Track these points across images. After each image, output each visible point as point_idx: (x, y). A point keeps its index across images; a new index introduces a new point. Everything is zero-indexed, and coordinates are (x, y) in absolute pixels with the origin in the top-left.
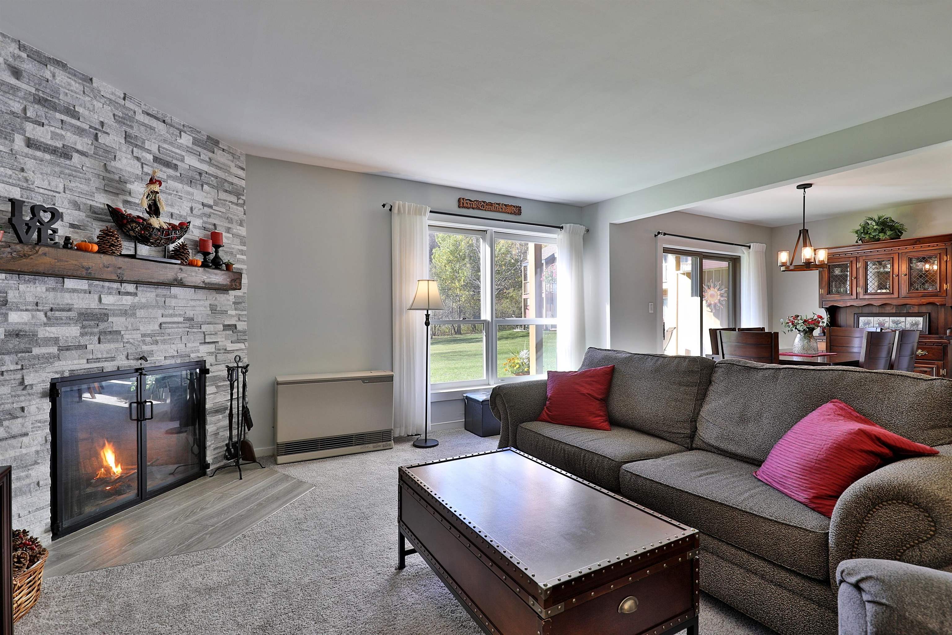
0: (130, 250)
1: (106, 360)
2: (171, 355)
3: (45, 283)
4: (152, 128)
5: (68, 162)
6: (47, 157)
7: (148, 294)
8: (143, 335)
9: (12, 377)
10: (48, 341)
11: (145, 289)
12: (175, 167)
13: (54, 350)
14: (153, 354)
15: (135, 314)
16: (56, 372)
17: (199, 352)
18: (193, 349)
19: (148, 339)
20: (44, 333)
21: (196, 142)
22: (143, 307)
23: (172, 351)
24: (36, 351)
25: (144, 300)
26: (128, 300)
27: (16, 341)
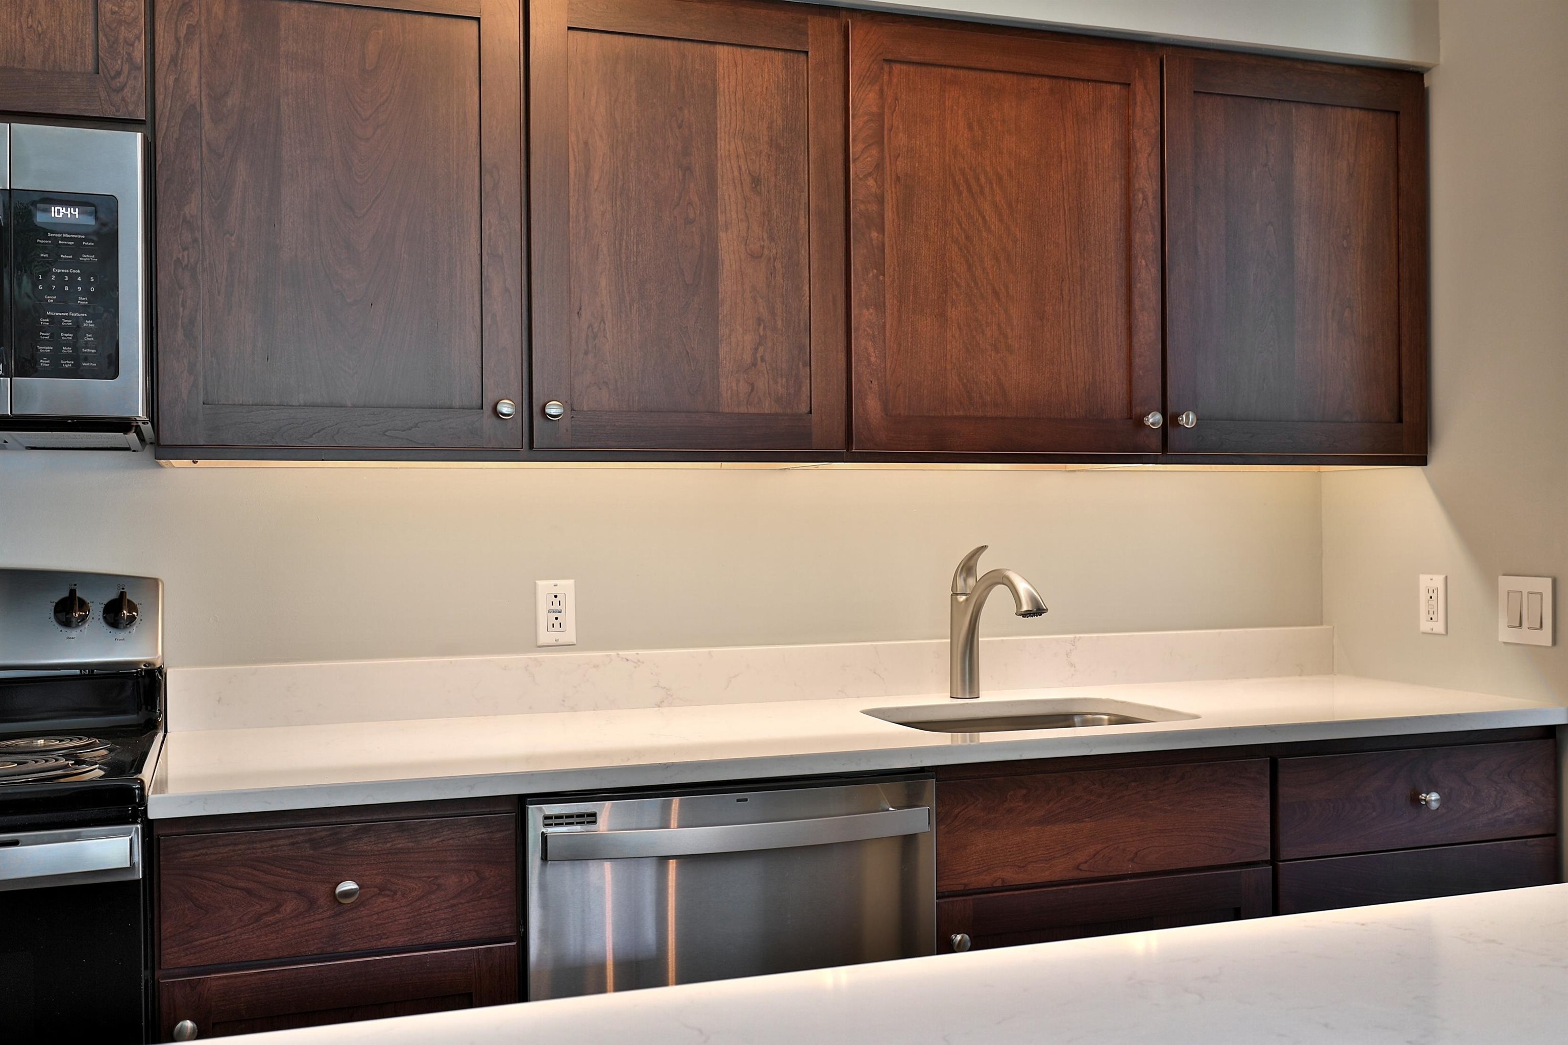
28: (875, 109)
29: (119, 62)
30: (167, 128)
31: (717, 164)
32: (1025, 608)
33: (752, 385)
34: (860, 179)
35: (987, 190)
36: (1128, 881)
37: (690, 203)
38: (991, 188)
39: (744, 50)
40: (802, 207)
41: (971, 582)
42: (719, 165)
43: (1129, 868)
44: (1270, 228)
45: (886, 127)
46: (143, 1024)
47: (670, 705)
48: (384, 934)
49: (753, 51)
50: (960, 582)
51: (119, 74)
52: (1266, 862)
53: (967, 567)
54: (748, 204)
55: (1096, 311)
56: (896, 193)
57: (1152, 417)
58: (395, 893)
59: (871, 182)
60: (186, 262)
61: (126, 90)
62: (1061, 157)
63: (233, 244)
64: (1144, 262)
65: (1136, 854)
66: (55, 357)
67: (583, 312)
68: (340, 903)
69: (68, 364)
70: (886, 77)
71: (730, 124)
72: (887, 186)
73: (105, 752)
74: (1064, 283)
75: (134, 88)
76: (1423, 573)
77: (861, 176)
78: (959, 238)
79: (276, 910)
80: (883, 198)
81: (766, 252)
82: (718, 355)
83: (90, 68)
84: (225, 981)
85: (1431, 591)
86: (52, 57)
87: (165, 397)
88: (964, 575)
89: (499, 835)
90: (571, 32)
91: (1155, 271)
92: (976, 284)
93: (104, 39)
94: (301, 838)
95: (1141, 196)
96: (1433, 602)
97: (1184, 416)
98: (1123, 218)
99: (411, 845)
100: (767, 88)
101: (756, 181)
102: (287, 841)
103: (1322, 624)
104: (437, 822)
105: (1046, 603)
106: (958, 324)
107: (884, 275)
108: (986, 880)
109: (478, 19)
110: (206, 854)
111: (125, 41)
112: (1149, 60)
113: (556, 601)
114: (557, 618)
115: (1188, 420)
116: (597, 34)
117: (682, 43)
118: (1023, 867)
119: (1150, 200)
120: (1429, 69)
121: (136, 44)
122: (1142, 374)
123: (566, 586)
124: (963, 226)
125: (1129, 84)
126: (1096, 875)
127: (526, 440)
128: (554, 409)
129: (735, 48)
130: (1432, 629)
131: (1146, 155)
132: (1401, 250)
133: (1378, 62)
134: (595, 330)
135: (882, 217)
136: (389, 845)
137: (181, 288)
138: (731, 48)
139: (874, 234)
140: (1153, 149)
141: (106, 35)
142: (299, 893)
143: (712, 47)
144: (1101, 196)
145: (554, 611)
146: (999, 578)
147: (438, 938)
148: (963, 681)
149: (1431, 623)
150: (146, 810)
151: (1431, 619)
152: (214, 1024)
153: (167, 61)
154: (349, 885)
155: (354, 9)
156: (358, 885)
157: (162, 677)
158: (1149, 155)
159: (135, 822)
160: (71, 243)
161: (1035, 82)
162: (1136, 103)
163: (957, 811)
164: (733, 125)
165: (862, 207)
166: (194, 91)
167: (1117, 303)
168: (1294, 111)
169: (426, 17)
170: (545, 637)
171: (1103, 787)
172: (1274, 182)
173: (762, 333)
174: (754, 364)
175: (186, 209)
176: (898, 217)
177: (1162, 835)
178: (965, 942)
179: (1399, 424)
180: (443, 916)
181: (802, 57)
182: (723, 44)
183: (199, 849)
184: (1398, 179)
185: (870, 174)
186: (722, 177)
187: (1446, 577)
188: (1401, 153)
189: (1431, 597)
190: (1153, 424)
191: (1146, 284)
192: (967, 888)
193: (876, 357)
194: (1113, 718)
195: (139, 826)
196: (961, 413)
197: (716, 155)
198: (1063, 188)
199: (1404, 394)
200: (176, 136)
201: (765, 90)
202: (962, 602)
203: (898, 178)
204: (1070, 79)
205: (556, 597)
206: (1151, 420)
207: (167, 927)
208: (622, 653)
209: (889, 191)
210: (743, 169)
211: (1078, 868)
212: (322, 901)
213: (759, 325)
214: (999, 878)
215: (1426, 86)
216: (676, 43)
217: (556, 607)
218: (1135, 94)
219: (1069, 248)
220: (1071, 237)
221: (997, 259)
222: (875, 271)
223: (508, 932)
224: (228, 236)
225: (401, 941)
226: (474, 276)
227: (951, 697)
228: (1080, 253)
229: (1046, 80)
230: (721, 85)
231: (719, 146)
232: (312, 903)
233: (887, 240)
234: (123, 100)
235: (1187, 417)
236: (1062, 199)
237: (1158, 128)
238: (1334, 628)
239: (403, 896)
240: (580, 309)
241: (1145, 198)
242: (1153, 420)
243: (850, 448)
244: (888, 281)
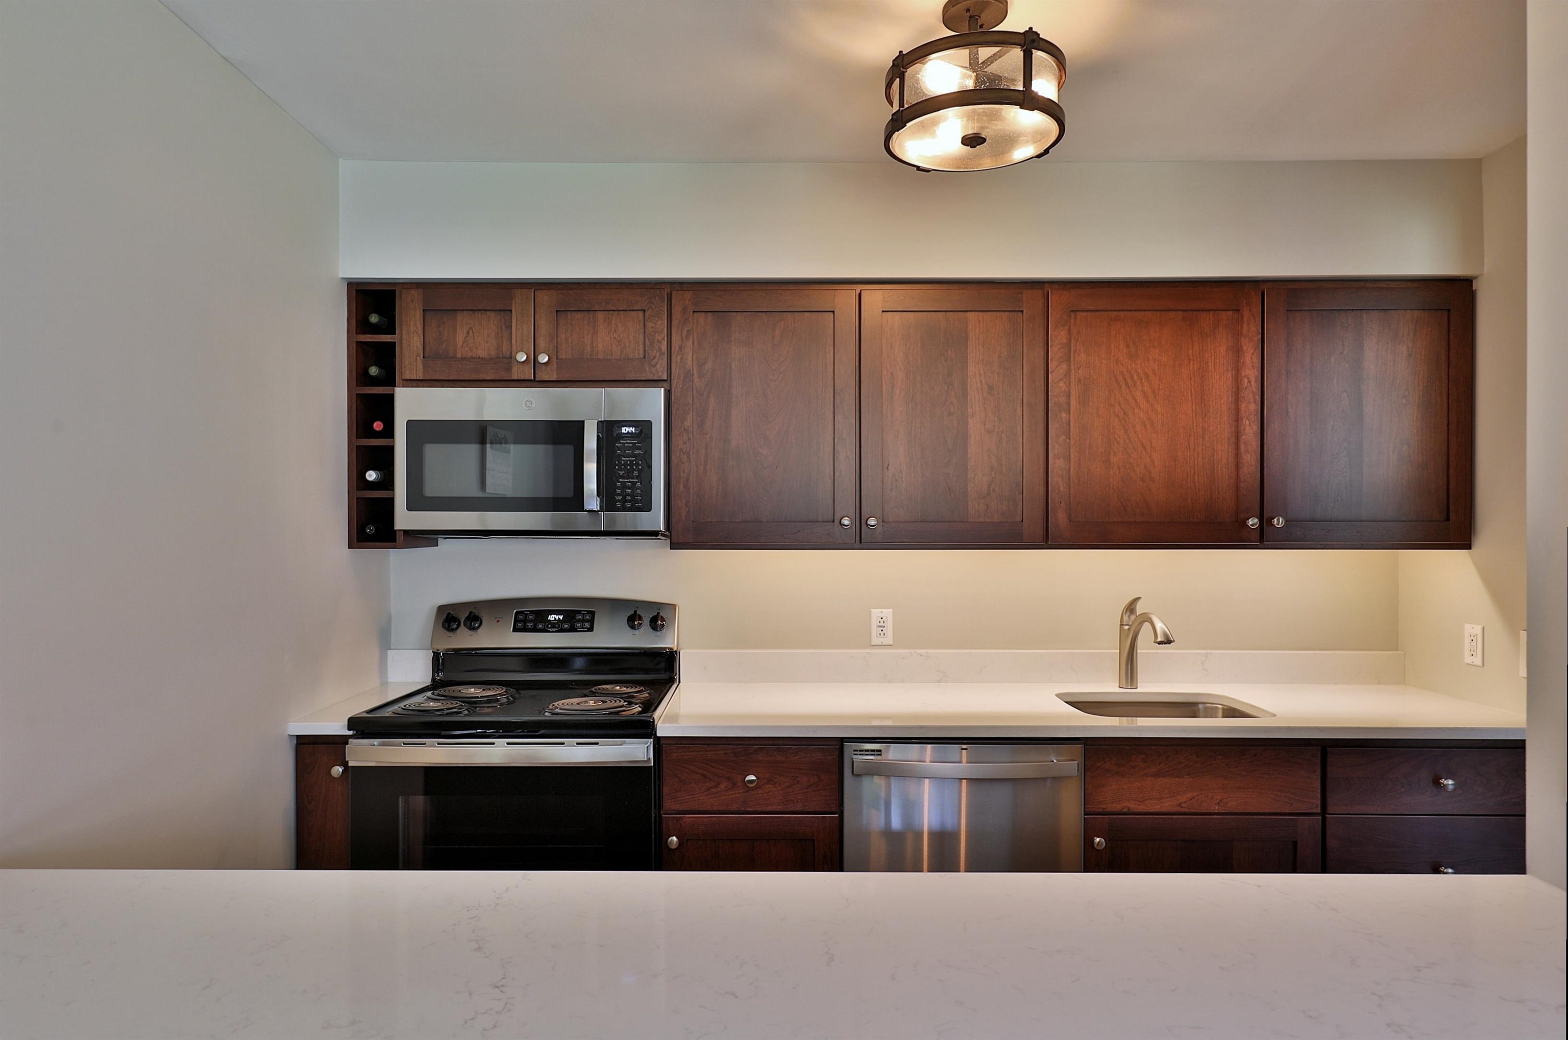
28: (1065, 341)
29: (655, 352)
30: (677, 382)
31: (967, 380)
32: (1159, 639)
33: (988, 506)
34: (1055, 383)
35: (1138, 384)
36: (1215, 817)
37: (952, 403)
38: (1142, 383)
39: (984, 313)
40: (1019, 401)
41: (1133, 617)
42: (969, 380)
43: (1216, 809)
44: (1345, 394)
45: (1072, 351)
46: (653, 836)
47: (946, 682)
48: (770, 804)
49: (989, 313)
50: (1126, 618)
51: (655, 357)
52: (1317, 814)
53: (1131, 608)
54: (986, 402)
55: (1214, 454)
56: (1078, 389)
57: (1252, 520)
58: (776, 783)
59: (1062, 384)
60: (685, 450)
61: (658, 366)
62: (1190, 359)
63: (708, 440)
64: (1247, 422)
65: (1221, 800)
66: (624, 501)
67: (889, 467)
68: (748, 787)
69: (628, 505)
70: (1072, 321)
71: (976, 356)
72: (1072, 386)
73: (647, 695)
74: (1190, 438)
75: (661, 364)
76: (1467, 623)
77: (1055, 381)
78: (1119, 414)
79: (717, 786)
80: (1070, 392)
81: (996, 429)
82: (967, 489)
83: (642, 356)
84: (692, 819)
85: (1472, 636)
86: (624, 352)
87: (674, 519)
88: (1128, 614)
89: (829, 758)
90: (884, 313)
91: (1256, 428)
92: (1130, 441)
93: (648, 341)
94: (729, 751)
95: (1246, 380)
96: (1474, 643)
97: (1276, 520)
98: (1233, 394)
99: (783, 759)
100: (998, 334)
101: (991, 388)
102: (722, 752)
103: (1397, 650)
104: (798, 748)
105: (1174, 636)
106: (1118, 466)
107: (1070, 439)
108: (1117, 807)
109: (833, 312)
110: (684, 755)
111: (658, 341)
112: (1253, 293)
113: (882, 621)
114: (882, 631)
115: (1279, 522)
116: (899, 313)
117: (947, 313)
118: (1142, 802)
119: (1253, 383)
120: (1476, 278)
121: (663, 341)
122: (1245, 493)
123: (888, 613)
124: (1122, 406)
125: (1239, 310)
126: (1193, 811)
127: (858, 538)
128: (872, 521)
129: (979, 313)
130: (1473, 662)
131: (1251, 354)
132: (1450, 402)
133: (1433, 277)
134: (897, 477)
135: (1069, 404)
136: (773, 758)
137: (682, 463)
138: (976, 313)
139: (1064, 415)
140: (1255, 350)
141: (649, 339)
142: (729, 779)
143: (965, 314)
144: (1218, 382)
145: (881, 626)
146: (1146, 618)
147: (798, 808)
148: (1127, 678)
149: (1472, 657)
150: (656, 732)
151: (1472, 655)
152: (687, 840)
153: (677, 349)
154: (752, 777)
155: (769, 313)
156: (756, 777)
157: (677, 655)
158: (1253, 354)
159: (651, 738)
160: (631, 445)
161: (1172, 314)
162: (1243, 322)
163: (1098, 765)
164: (977, 357)
165: (1056, 399)
166: (690, 363)
167: (1228, 448)
168: (1364, 315)
169: (806, 313)
170: (875, 641)
171: (1198, 757)
172: (1348, 364)
173: (993, 475)
174: (989, 494)
175: (685, 423)
176: (1080, 404)
177: (1240, 790)
178: (1102, 843)
179: (1448, 522)
180: (800, 797)
181: (1020, 314)
182: (972, 311)
183: (681, 752)
184: (1449, 354)
185: (1061, 380)
186: (971, 387)
187: (1484, 627)
188: (1451, 337)
189: (1472, 640)
190: (1251, 525)
191: (1249, 436)
192: (1105, 811)
193: (1064, 487)
194: (1226, 707)
195: (652, 740)
196: (1120, 520)
197: (967, 375)
198: (1191, 379)
199: (1451, 503)
200: (681, 386)
201: (996, 335)
202: (1126, 630)
203: (1080, 380)
204: (1196, 310)
205: (882, 618)
206: (1250, 523)
207: (666, 790)
208: (918, 651)
209: (1074, 389)
210: (983, 382)
211: (1180, 805)
212: (739, 784)
213: (992, 471)
214: (1126, 807)
215: (1474, 289)
216: (944, 313)
217: (882, 624)
218: (1242, 316)
219: (1194, 416)
220: (1196, 410)
221: (1145, 426)
222: (1064, 437)
223: (834, 809)
224: (705, 435)
225: (778, 808)
226: (829, 449)
227: (1120, 687)
228: (1202, 418)
229: (1180, 313)
230: (970, 335)
231: (969, 370)
232: (734, 784)
233: (1072, 418)
234: (656, 370)
235: (1278, 520)
236: (1190, 386)
237: (1259, 336)
238: (1406, 653)
239: (780, 784)
240: (888, 466)
241: (1249, 382)
242: (1253, 522)
243: (1047, 542)
244: (1072, 442)
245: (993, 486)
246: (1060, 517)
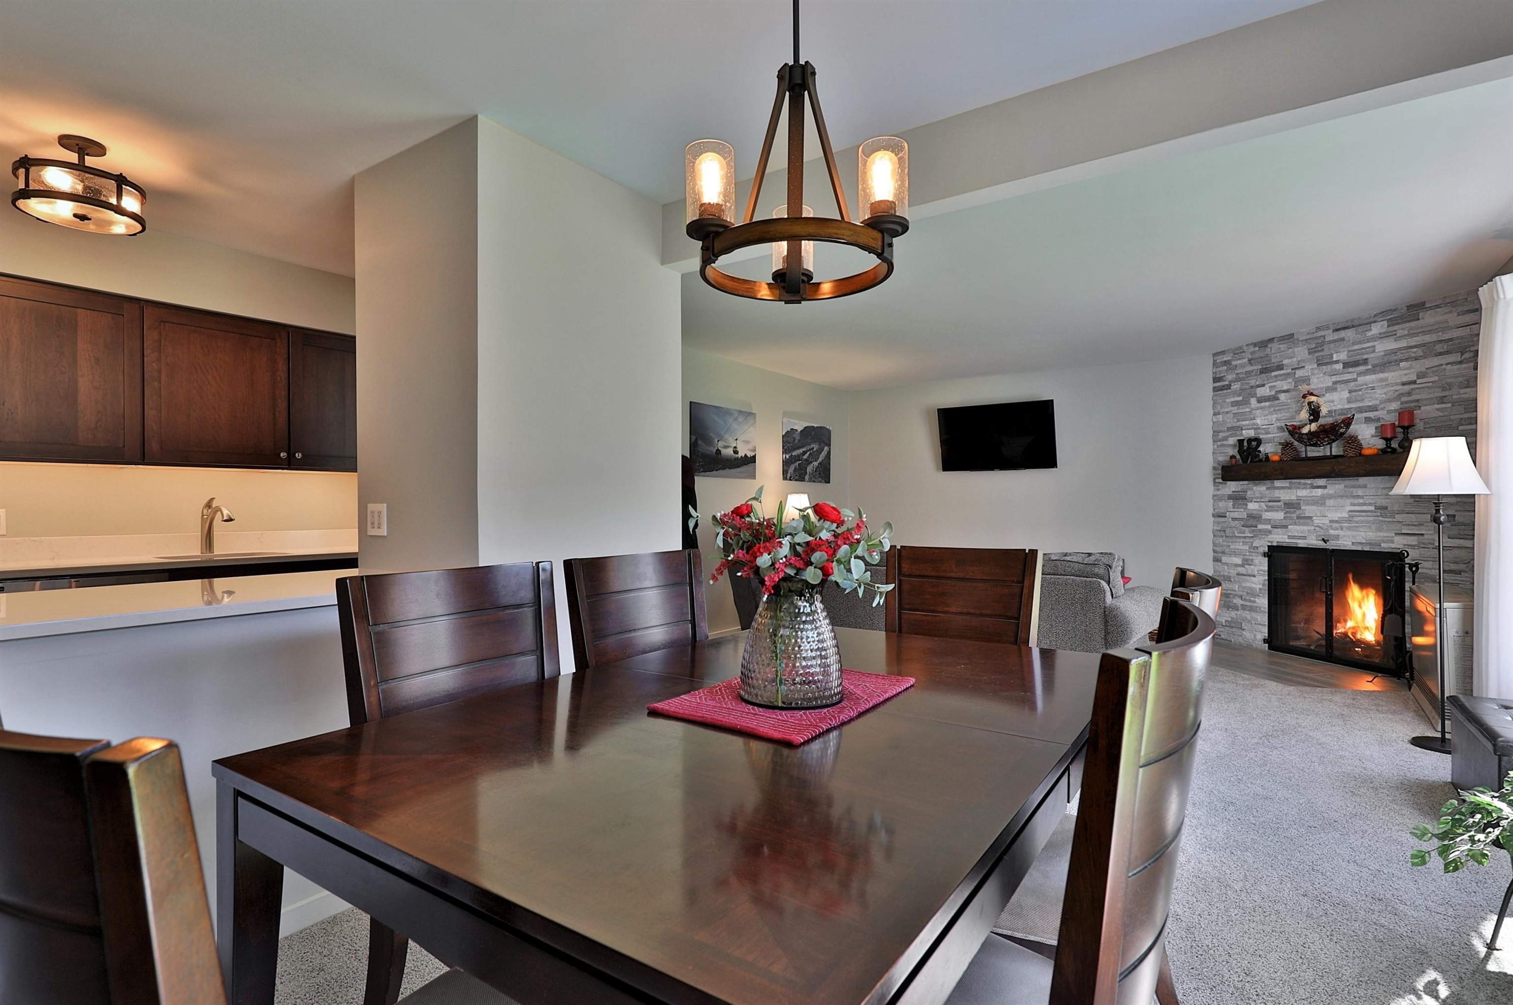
0: (1320, 451)
1: (1300, 538)
2: (1359, 541)
3: (1265, 484)
4: (1343, 339)
5: (1278, 402)
6: (1267, 404)
7: (1337, 486)
8: (1331, 521)
9: (1249, 540)
10: (1268, 521)
11: (1334, 482)
12: (1365, 362)
13: (1269, 527)
14: (1338, 538)
15: (1324, 504)
16: (1269, 542)
17: (1393, 543)
18: (1385, 539)
19: (1335, 525)
20: (1267, 515)
21: (1392, 322)
22: (1330, 497)
23: (1361, 538)
24: (1260, 527)
25: (1332, 492)
26: (1319, 492)
27: (1252, 520)
28: (156, 338)
32: (225, 518)
33: (95, 435)
34: (150, 363)
35: (210, 371)
37: (63, 366)
38: (212, 371)
39: (92, 311)
40: (120, 371)
41: (210, 511)
42: (78, 353)
45: (162, 345)
49: (96, 312)
50: (205, 511)
53: (209, 505)
54: (93, 368)
55: (260, 416)
56: (167, 369)
59: (154, 365)
62: (244, 362)
64: (280, 401)
67: (6, 404)
70: (162, 327)
71: (84, 338)
72: (162, 366)
74: (245, 406)
78: (197, 387)
80: (160, 371)
81: (102, 386)
82: (77, 423)
88: (207, 508)
91: (285, 404)
92: (204, 404)
97: (297, 454)
98: (271, 384)
100: (103, 326)
101: (97, 360)
105: (234, 516)
106: (196, 418)
107: (160, 399)
112: (282, 332)
115: (299, 456)
116: (14, 298)
117: (59, 305)
119: (283, 380)
122: (279, 439)
124: (199, 383)
125: (274, 340)
129: (86, 310)
134: (12, 411)
135: (160, 377)
138: (84, 310)
139: (156, 384)
140: (284, 362)
143: (75, 309)
144: (262, 377)
146: (218, 509)
148: (206, 547)
158: (283, 364)
161: (232, 335)
162: (276, 346)
164: (86, 338)
165: (151, 374)
167: (269, 414)
173: (100, 417)
174: (96, 428)
176: (168, 378)
181: (122, 316)
182: (80, 308)
185: (154, 362)
186: (80, 357)
190: (282, 457)
191: (281, 408)
196: (198, 449)
197: (77, 349)
198: (245, 373)
202: (205, 519)
203: (168, 364)
204: (249, 335)
209: (163, 368)
210: (91, 355)
213: (99, 414)
216: (56, 306)
218: (276, 342)
219: (249, 394)
220: (248, 390)
221: (214, 396)
222: (156, 397)
227: (202, 553)
228: (254, 396)
229: (237, 335)
230: (79, 323)
231: (78, 346)
233: (162, 386)
235: (299, 455)
236: (244, 377)
237: (287, 355)
240: (4, 403)
241: (281, 379)
242: (283, 455)
243: (144, 460)
244: (162, 401)
245: (99, 423)
246: (153, 446)
